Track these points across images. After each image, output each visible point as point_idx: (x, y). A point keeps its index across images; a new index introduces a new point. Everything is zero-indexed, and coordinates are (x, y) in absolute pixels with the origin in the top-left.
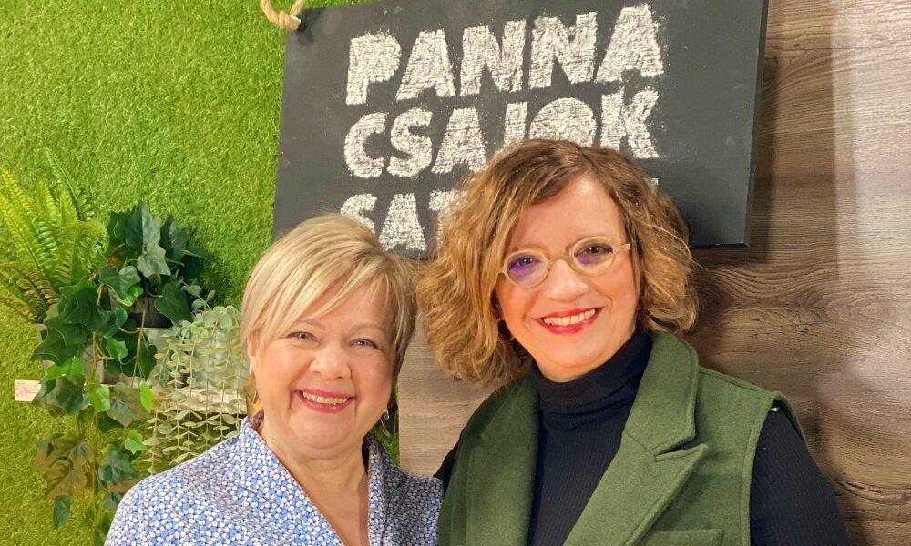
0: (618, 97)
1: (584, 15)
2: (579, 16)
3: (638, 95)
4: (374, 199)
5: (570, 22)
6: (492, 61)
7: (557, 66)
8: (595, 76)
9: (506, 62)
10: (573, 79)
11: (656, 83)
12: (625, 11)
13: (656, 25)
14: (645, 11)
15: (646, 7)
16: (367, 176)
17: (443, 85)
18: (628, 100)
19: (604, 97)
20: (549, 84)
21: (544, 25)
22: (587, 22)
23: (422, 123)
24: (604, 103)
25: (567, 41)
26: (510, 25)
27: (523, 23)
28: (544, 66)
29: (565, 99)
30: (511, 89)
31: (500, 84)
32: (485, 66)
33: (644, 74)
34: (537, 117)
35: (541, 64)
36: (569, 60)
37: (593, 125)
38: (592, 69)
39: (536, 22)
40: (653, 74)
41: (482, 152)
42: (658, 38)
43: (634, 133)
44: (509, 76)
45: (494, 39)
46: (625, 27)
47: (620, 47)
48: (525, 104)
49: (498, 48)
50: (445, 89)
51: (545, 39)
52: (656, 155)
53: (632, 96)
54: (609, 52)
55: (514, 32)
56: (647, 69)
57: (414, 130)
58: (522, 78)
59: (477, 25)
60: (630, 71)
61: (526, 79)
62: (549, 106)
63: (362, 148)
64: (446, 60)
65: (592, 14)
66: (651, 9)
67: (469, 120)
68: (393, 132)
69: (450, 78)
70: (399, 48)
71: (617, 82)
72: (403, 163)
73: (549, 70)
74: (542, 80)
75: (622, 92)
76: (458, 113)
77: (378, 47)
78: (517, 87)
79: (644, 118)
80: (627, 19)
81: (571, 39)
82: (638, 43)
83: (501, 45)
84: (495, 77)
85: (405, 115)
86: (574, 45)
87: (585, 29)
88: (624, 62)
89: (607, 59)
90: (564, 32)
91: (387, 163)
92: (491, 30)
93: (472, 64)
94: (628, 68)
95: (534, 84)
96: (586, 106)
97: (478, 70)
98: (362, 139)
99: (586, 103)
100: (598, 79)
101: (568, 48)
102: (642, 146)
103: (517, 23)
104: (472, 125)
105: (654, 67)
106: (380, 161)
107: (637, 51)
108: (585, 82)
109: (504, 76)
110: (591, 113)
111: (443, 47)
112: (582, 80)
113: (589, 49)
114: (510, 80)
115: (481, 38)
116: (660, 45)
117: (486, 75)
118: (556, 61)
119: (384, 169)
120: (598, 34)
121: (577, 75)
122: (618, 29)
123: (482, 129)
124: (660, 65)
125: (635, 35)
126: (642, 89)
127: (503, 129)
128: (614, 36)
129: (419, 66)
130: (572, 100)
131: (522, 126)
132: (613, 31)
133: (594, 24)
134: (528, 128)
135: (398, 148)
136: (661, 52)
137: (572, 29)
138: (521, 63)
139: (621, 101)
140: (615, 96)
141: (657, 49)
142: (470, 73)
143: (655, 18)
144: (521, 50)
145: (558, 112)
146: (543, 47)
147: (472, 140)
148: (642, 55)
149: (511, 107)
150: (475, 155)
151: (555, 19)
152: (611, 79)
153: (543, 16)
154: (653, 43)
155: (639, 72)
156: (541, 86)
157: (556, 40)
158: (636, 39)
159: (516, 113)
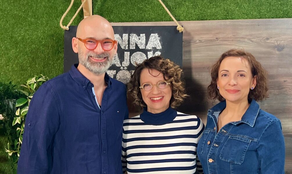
1: (142, 34)
2: (141, 34)
3: (156, 53)
5: (139, 35)
6: (120, 42)
9: (124, 43)
10: (140, 48)
11: (160, 50)
12: (152, 34)
13: (159, 38)
14: (156, 35)
15: (157, 34)
19: (148, 52)
20: (135, 48)
21: (132, 35)
22: (143, 36)
24: (148, 54)
25: (138, 40)
26: (124, 35)
28: (133, 45)
29: (139, 52)
30: (125, 48)
31: (123, 47)
33: (157, 48)
34: (132, 55)
35: (132, 44)
36: (139, 44)
38: (145, 46)
39: (131, 35)
40: (159, 49)
41: (119, 62)
42: (160, 41)
44: (125, 46)
45: (120, 37)
46: (152, 38)
47: (151, 42)
48: (129, 52)
49: (121, 39)
51: (133, 38)
53: (155, 53)
54: (149, 43)
56: (158, 47)
58: (128, 47)
59: (116, 34)
60: (154, 47)
61: (129, 47)
62: (135, 53)
65: (144, 34)
66: (158, 35)
71: (151, 49)
73: (135, 44)
74: (133, 47)
75: (152, 52)
78: (127, 48)
80: (152, 36)
81: (139, 39)
82: (155, 42)
84: (121, 46)
86: (140, 41)
87: (143, 37)
88: (152, 45)
89: (148, 44)
90: (138, 37)
92: (119, 35)
94: (153, 47)
95: (131, 48)
96: (144, 54)
99: (144, 53)
100: (146, 49)
101: (139, 41)
103: (126, 35)
104: (116, 56)
105: (159, 47)
107: (155, 43)
108: (143, 49)
109: (123, 46)
110: (145, 56)
112: (143, 48)
113: (144, 42)
114: (125, 47)
115: (117, 37)
116: (160, 42)
117: (119, 45)
118: (136, 44)
120: (146, 39)
121: (141, 47)
122: (150, 38)
123: (119, 57)
124: (161, 47)
126: (157, 51)
127: (124, 57)
128: (150, 40)
131: (129, 57)
132: (149, 38)
133: (145, 36)
134: (130, 58)
136: (161, 44)
137: (139, 37)
138: (127, 43)
139: (152, 54)
140: (151, 52)
141: (160, 43)
144: (127, 40)
145: (137, 55)
146: (133, 40)
147: (116, 59)
148: (156, 44)
149: (125, 53)
150: (117, 63)
151: (135, 34)
152: (150, 49)
153: (132, 33)
154: (159, 42)
155: (156, 48)
156: (133, 49)
157: (136, 39)
158: (155, 41)
159: (127, 54)
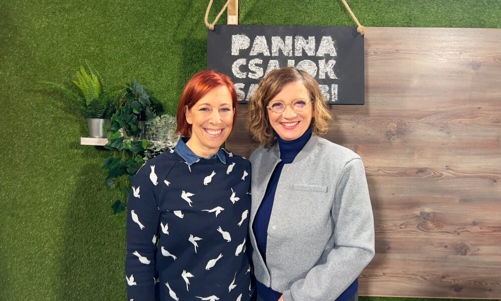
0: (324, 61)
1: (311, 37)
2: (309, 37)
3: (330, 61)
4: (244, 85)
5: (306, 38)
6: (282, 47)
7: (304, 51)
8: (316, 54)
9: (286, 48)
10: (309, 55)
11: (335, 58)
12: (323, 37)
13: (334, 42)
15: (330, 37)
16: (241, 78)
17: (266, 53)
18: (327, 62)
19: (319, 60)
20: (301, 55)
21: (298, 38)
22: (312, 39)
23: (259, 63)
24: (319, 62)
26: (287, 37)
27: (291, 37)
29: (307, 60)
31: (285, 54)
32: (280, 48)
34: (298, 64)
35: (298, 49)
36: (307, 49)
37: (316, 68)
38: (315, 52)
39: (296, 37)
40: (334, 56)
42: (334, 45)
43: (329, 71)
44: (288, 52)
45: (282, 41)
46: (324, 42)
47: (323, 47)
48: (294, 61)
50: (267, 54)
51: (299, 42)
52: (336, 78)
54: (320, 48)
55: (289, 39)
56: (332, 54)
57: (256, 65)
59: (276, 36)
61: (293, 53)
62: (302, 61)
63: (238, 69)
64: (266, 45)
65: (314, 37)
66: (332, 38)
67: (275, 63)
68: (249, 65)
69: (268, 50)
70: (249, 40)
71: (323, 57)
72: (253, 75)
73: (301, 50)
74: (298, 54)
76: (271, 61)
77: (242, 39)
78: (291, 55)
79: (332, 67)
80: (325, 40)
81: (307, 43)
82: (328, 47)
83: (284, 42)
84: (283, 52)
85: (253, 60)
86: (308, 45)
87: (311, 41)
88: (324, 51)
89: (319, 50)
90: (305, 41)
91: (248, 74)
92: (281, 38)
93: (275, 47)
94: (326, 53)
95: (296, 55)
96: (314, 63)
97: (278, 49)
98: (238, 66)
100: (317, 55)
101: (306, 46)
102: (332, 75)
103: (289, 37)
104: (277, 65)
105: (334, 54)
106: (245, 73)
107: (328, 49)
108: (313, 56)
109: (286, 52)
110: (316, 65)
111: (265, 41)
113: (313, 47)
115: (278, 40)
116: (335, 48)
117: (280, 51)
118: (303, 49)
119: (247, 76)
120: (316, 42)
121: (310, 53)
122: (322, 42)
123: (280, 66)
124: (336, 53)
125: (327, 44)
126: (331, 59)
128: (321, 44)
129: (257, 46)
130: (309, 61)
132: (320, 42)
133: (314, 40)
135: (251, 70)
136: (336, 50)
137: (307, 40)
138: (292, 48)
142: (275, 50)
143: (333, 40)
144: (291, 45)
145: (305, 63)
146: (298, 45)
148: (330, 50)
149: (289, 61)
151: (302, 37)
152: (321, 56)
153: (298, 36)
154: (333, 47)
155: (329, 55)
156: (299, 55)
157: (303, 43)
158: (328, 45)
159: (291, 63)
